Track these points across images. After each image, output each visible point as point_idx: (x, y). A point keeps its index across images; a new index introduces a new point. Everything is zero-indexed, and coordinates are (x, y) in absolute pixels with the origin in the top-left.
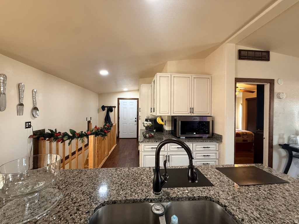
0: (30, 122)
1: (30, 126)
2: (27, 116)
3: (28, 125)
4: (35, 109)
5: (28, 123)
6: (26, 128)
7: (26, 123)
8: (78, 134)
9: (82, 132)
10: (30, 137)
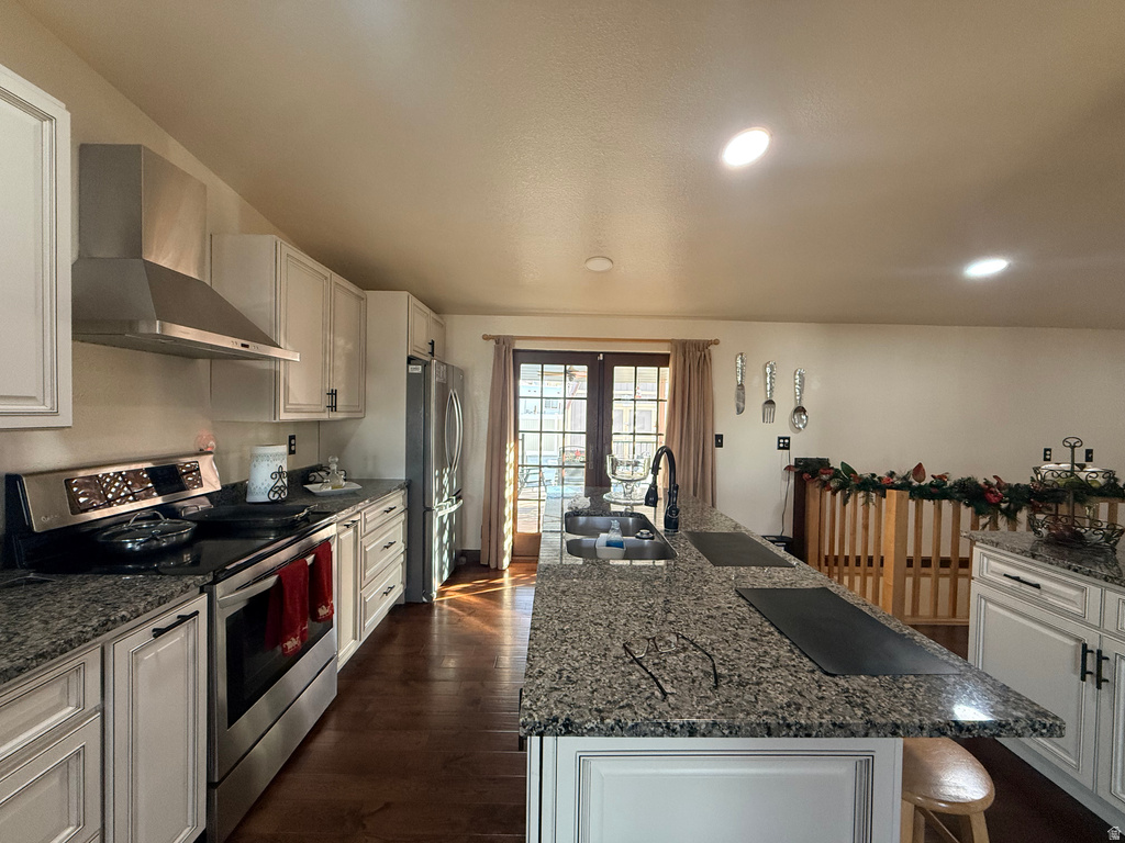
0: (789, 439)
1: (787, 447)
2: (782, 425)
3: (784, 444)
4: (800, 410)
5: (784, 438)
6: (780, 448)
7: (780, 438)
8: (861, 478)
9: (874, 475)
10: (788, 468)
